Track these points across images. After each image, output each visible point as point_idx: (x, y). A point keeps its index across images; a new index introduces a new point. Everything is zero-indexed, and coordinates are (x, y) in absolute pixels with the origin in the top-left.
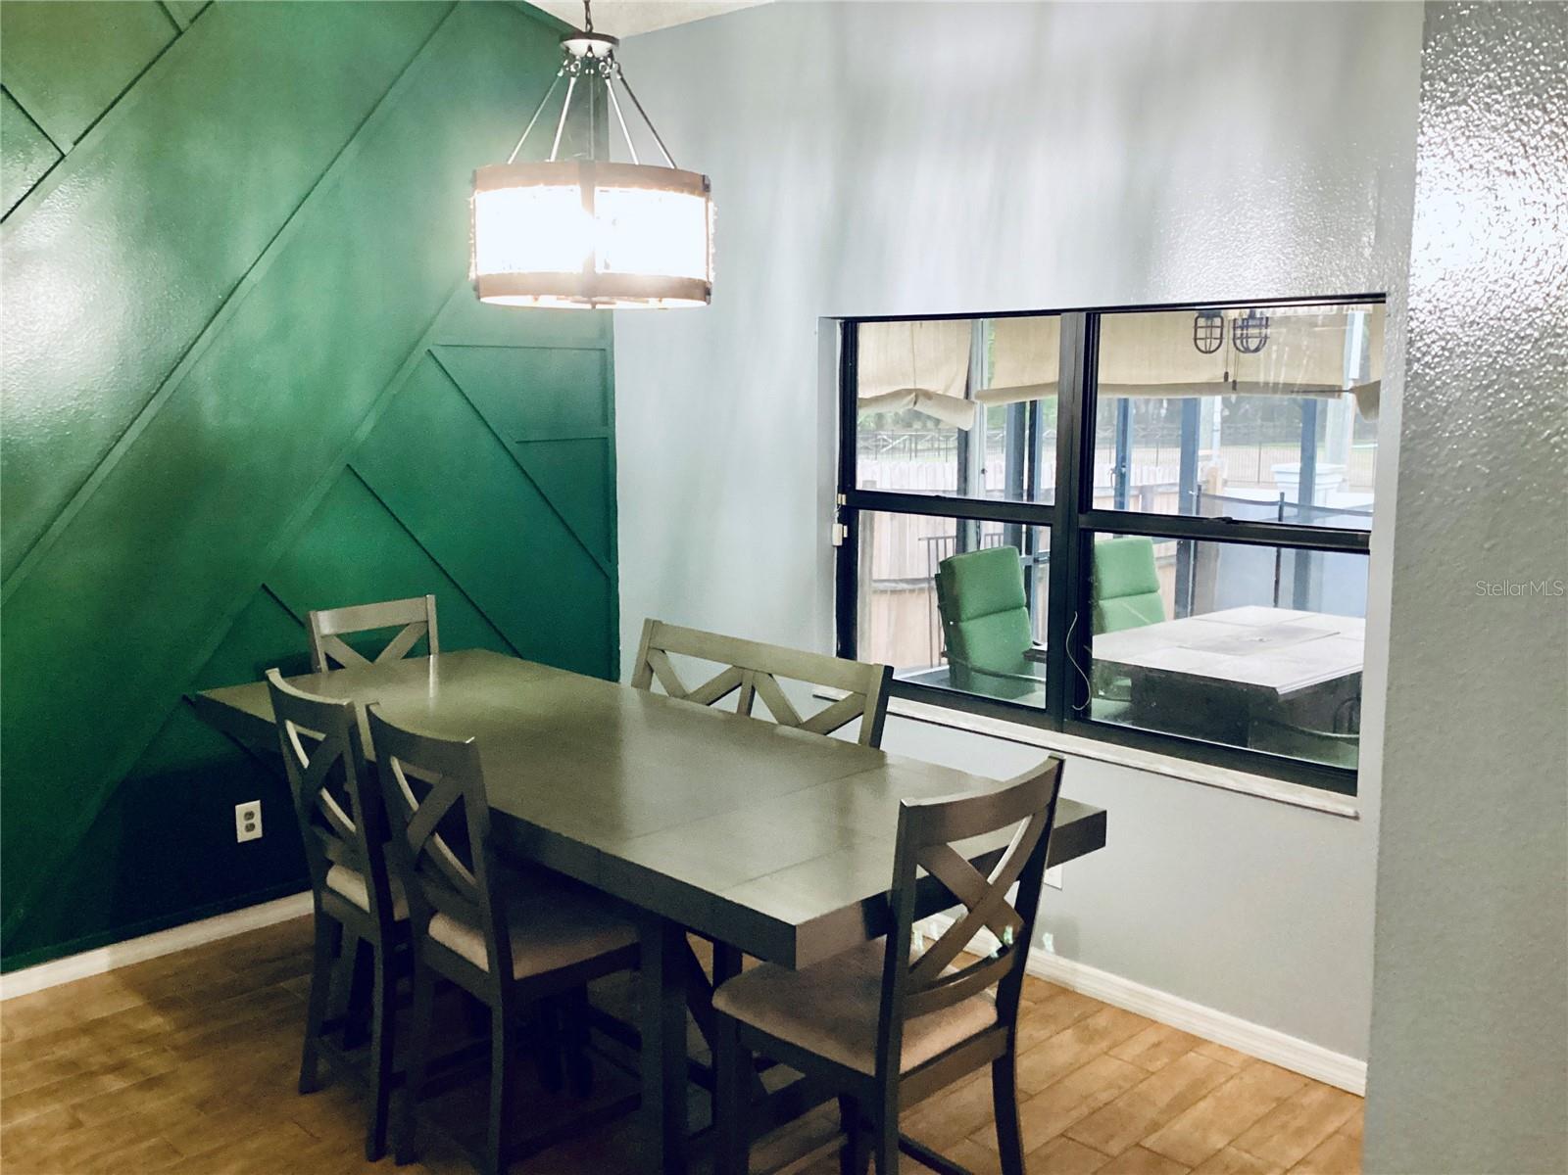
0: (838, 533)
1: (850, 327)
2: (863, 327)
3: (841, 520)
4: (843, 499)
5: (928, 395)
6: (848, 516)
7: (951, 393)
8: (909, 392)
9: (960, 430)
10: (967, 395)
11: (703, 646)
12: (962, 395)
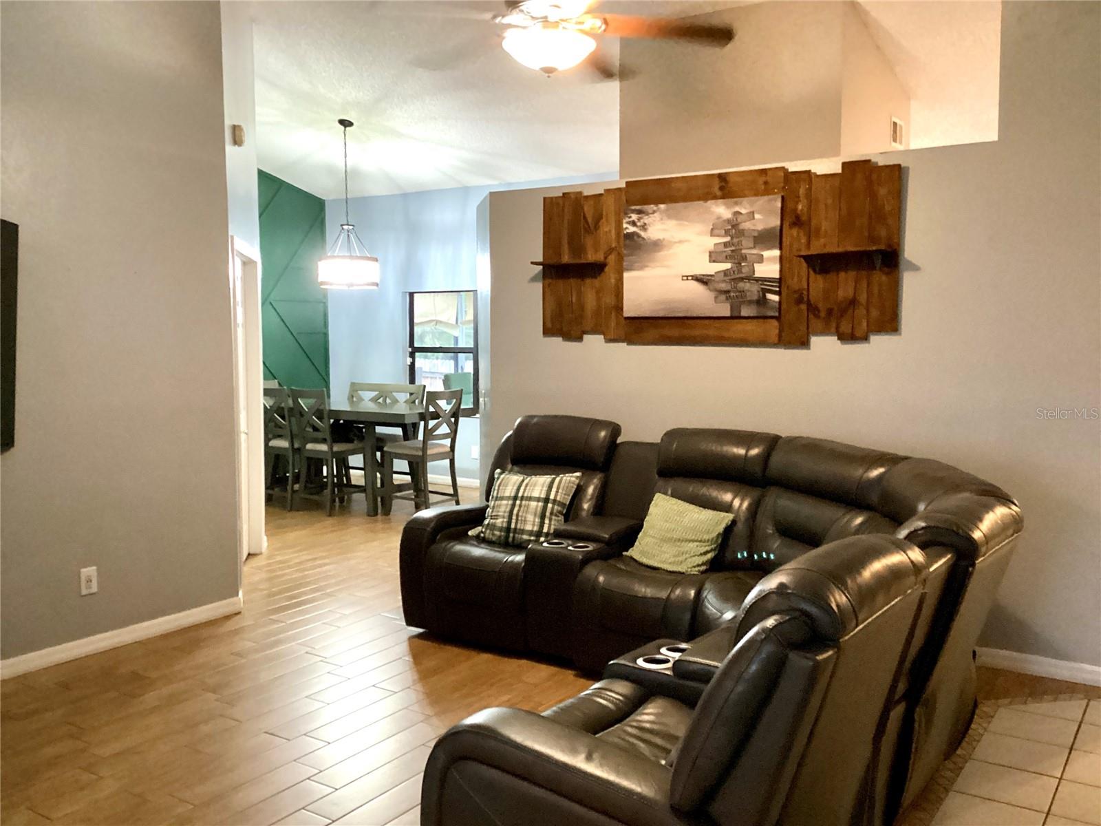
0: (409, 360)
1: (412, 295)
2: (415, 295)
3: (410, 357)
4: (410, 350)
5: (441, 322)
6: (412, 355)
7: (450, 322)
8: (433, 321)
9: (454, 337)
10: (457, 323)
11: (371, 387)
12: (454, 323)
